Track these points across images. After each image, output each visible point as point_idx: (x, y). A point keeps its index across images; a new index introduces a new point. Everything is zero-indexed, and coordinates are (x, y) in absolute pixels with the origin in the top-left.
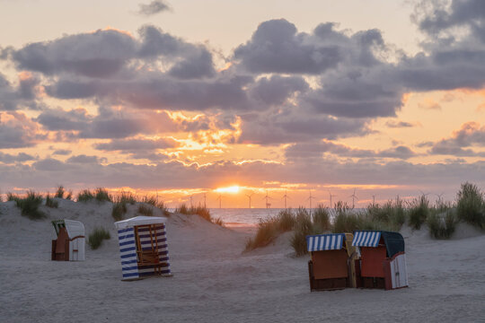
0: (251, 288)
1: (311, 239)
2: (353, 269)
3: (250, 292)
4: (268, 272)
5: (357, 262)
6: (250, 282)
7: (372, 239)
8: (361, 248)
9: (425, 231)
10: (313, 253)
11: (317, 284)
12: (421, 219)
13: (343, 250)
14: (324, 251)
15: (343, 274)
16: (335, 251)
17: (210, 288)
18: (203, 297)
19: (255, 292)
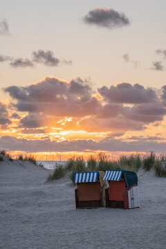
0: (39, 205)
1: (77, 174)
2: (104, 195)
3: (37, 209)
4: (52, 195)
5: (107, 190)
6: (40, 202)
7: (116, 176)
8: (109, 181)
9: (152, 172)
10: (78, 184)
11: (80, 204)
12: (150, 164)
13: (98, 182)
14: (85, 183)
15: (97, 198)
16: (93, 183)
17: (12, 205)
18: (6, 211)
19: (41, 208)
